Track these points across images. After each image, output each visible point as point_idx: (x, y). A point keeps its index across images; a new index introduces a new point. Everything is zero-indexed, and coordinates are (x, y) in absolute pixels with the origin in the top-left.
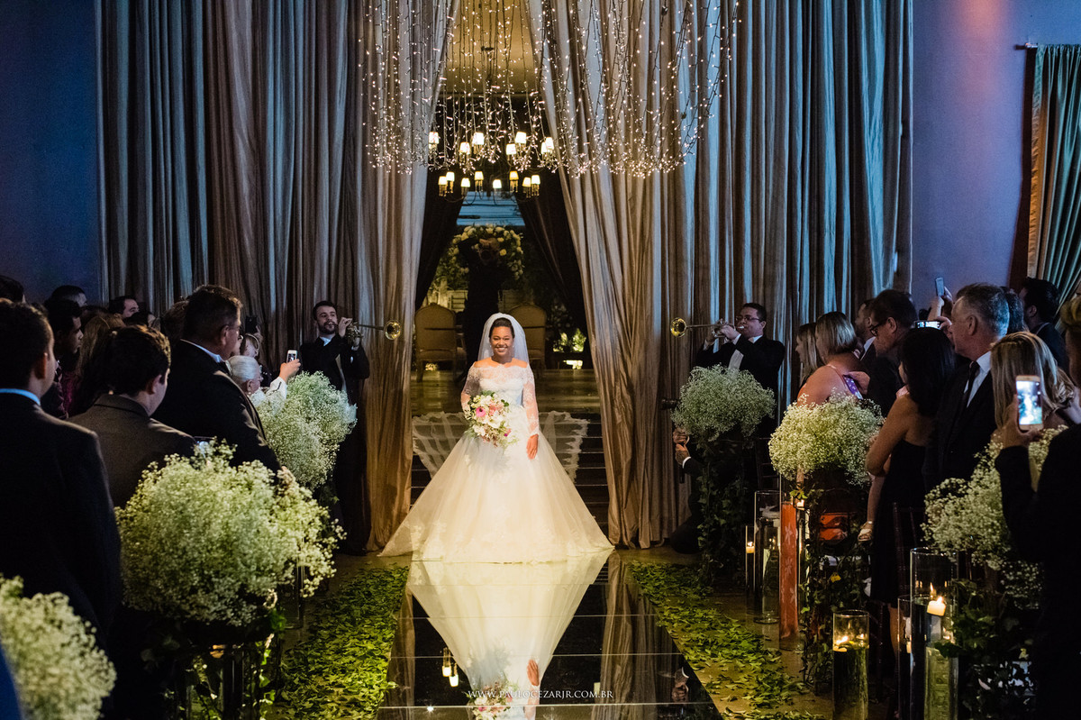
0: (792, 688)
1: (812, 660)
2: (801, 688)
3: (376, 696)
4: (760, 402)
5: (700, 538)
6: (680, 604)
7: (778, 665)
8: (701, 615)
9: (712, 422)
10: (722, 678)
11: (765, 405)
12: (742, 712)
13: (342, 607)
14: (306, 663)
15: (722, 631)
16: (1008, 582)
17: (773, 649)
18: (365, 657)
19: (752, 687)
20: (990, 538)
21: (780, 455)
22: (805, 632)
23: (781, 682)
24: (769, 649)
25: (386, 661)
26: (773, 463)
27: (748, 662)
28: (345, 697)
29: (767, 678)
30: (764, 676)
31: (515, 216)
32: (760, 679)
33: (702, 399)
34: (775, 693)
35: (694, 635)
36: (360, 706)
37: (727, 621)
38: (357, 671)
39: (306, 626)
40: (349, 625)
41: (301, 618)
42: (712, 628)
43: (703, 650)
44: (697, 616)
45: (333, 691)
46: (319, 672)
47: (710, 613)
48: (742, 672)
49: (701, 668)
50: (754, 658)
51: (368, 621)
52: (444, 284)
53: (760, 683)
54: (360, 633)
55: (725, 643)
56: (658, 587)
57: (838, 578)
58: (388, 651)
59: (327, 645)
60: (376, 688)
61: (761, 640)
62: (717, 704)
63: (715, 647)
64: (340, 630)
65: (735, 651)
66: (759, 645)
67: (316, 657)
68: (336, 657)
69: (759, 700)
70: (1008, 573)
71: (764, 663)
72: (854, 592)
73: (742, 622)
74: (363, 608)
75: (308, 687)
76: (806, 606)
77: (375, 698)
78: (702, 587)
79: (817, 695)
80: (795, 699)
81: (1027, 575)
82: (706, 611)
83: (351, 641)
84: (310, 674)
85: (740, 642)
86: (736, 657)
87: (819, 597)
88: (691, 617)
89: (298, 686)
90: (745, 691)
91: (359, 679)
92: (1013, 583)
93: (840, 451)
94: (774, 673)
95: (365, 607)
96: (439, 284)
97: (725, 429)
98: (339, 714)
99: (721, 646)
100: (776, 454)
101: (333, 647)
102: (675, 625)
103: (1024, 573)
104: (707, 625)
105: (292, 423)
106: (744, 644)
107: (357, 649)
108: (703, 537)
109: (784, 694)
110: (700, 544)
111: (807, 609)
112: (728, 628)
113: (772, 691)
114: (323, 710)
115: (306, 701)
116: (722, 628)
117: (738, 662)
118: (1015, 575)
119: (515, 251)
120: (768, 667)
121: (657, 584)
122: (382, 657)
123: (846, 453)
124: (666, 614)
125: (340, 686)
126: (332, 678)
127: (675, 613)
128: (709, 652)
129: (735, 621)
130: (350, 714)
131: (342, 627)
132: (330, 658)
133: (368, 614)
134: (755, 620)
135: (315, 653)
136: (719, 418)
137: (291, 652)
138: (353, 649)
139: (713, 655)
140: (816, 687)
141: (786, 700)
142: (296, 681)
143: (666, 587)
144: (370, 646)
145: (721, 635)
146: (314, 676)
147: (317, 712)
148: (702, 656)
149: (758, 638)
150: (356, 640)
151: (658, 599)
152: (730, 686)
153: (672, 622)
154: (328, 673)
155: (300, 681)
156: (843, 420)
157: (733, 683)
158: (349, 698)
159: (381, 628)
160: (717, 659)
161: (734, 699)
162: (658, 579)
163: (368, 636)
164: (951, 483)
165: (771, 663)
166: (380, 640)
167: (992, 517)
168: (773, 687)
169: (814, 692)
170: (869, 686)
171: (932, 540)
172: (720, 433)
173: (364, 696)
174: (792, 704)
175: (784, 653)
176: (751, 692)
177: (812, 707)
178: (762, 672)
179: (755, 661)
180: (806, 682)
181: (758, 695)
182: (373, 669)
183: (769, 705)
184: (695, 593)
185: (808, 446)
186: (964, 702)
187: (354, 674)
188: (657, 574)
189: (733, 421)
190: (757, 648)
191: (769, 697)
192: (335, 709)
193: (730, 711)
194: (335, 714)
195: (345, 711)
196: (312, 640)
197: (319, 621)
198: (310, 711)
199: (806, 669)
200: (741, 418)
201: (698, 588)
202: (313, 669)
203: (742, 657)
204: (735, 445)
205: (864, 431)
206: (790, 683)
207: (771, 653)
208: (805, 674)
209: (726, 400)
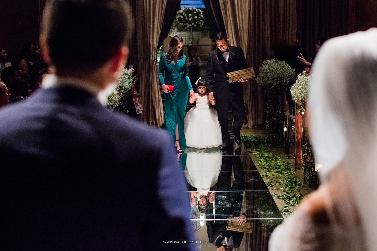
0: (300, 184)
1: (307, 174)
2: (303, 184)
4: (290, 73)
6: (259, 151)
7: (295, 175)
9: (271, 81)
10: (273, 180)
11: (292, 75)
12: (280, 194)
15: (274, 162)
17: (293, 169)
19: (284, 184)
21: (295, 95)
22: (304, 163)
23: (296, 182)
24: (292, 169)
27: (283, 174)
29: (290, 181)
30: (289, 180)
31: (202, 4)
32: (288, 181)
33: (267, 72)
34: (293, 187)
35: (263, 163)
37: (276, 157)
42: (271, 160)
44: (265, 155)
47: (270, 154)
48: (281, 178)
49: (265, 177)
50: (286, 172)
52: (176, 29)
53: (287, 182)
55: (275, 167)
61: (289, 165)
62: (270, 191)
63: (271, 168)
65: (278, 170)
66: (288, 167)
69: (287, 189)
71: (289, 175)
73: (282, 158)
76: (305, 153)
78: (267, 144)
79: (309, 187)
80: (301, 189)
82: (268, 154)
85: (281, 166)
86: (279, 172)
87: (310, 149)
90: (281, 186)
94: (293, 179)
96: (174, 29)
97: (276, 84)
104: (268, 159)
106: (282, 167)
108: (268, 125)
109: (296, 187)
110: (266, 128)
111: (306, 154)
112: (276, 161)
113: (292, 186)
116: (274, 160)
117: (279, 174)
119: (200, 17)
120: (291, 176)
121: (250, 143)
129: (279, 158)
134: (287, 157)
136: (274, 80)
139: (270, 171)
140: (309, 184)
141: (297, 190)
143: (253, 144)
145: (273, 163)
149: (287, 165)
152: (276, 184)
157: (277, 182)
161: (277, 189)
165: (292, 174)
168: (292, 184)
169: (308, 186)
172: (274, 85)
174: (300, 191)
175: (298, 170)
176: (284, 186)
177: (307, 192)
178: (289, 178)
179: (286, 174)
180: (305, 182)
183: (291, 191)
184: (264, 147)
189: (279, 81)
190: (287, 168)
191: (291, 188)
193: (275, 194)
199: (305, 177)
200: (282, 79)
201: (266, 144)
203: (281, 172)
204: (280, 90)
206: (299, 182)
207: (292, 170)
208: (304, 179)
209: (276, 73)
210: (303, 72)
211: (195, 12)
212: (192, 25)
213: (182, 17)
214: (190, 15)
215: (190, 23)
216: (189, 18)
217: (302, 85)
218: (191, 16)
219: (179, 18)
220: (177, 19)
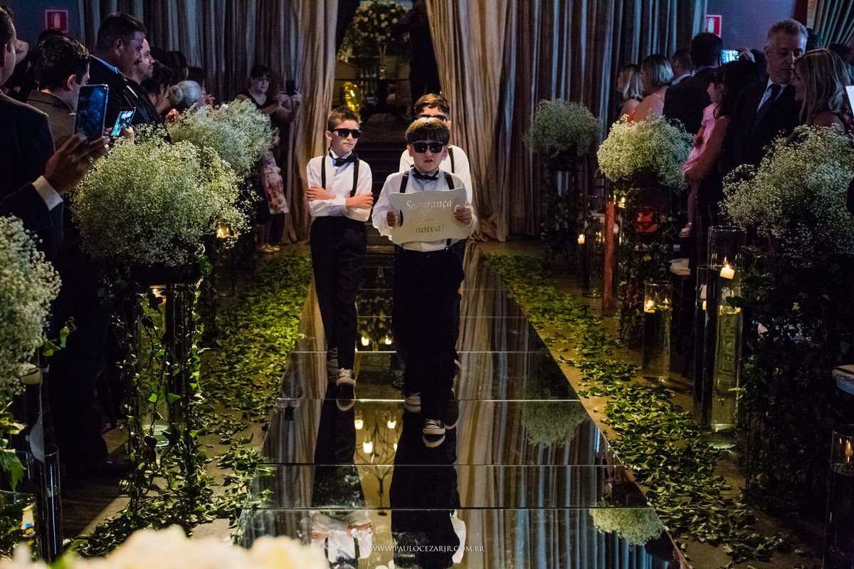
0: (612, 343)
1: (627, 322)
2: (618, 343)
3: (289, 343)
4: (592, 128)
5: (543, 234)
6: (526, 283)
7: (601, 327)
8: (542, 290)
9: (553, 142)
10: (558, 335)
12: (572, 359)
13: (266, 281)
14: (236, 320)
15: (558, 302)
16: (787, 245)
17: (597, 316)
18: (281, 316)
19: (580, 342)
20: (773, 212)
21: (606, 161)
22: (622, 300)
23: (603, 339)
24: (594, 315)
25: (298, 319)
26: (601, 168)
27: (577, 324)
28: (266, 344)
29: (592, 336)
30: (590, 334)
32: (587, 337)
33: (546, 124)
34: (597, 347)
35: (536, 305)
36: (276, 351)
37: (563, 295)
38: (275, 326)
39: (237, 294)
40: (270, 293)
41: (233, 288)
42: (551, 299)
43: (543, 315)
44: (539, 291)
45: (256, 340)
46: (246, 327)
47: (549, 289)
48: (572, 331)
49: (541, 328)
50: (583, 321)
51: (285, 291)
53: (586, 339)
54: (279, 299)
55: (561, 311)
56: (509, 271)
57: (649, 258)
58: (299, 313)
59: (253, 308)
60: (289, 338)
61: (588, 309)
62: (553, 353)
63: (552, 313)
64: (263, 297)
65: (568, 316)
66: (586, 312)
67: (244, 316)
68: (259, 316)
69: (585, 351)
70: (787, 238)
71: (590, 326)
72: (661, 269)
73: (574, 296)
74: (281, 282)
75: (237, 337)
76: (624, 281)
77: (288, 345)
78: (543, 271)
79: (630, 349)
80: (613, 352)
81: (803, 239)
82: (546, 288)
83: (271, 305)
84: (238, 328)
85: (572, 310)
86: (568, 320)
87: (634, 273)
88: (534, 292)
89: (230, 335)
90: (575, 344)
91: (277, 332)
92: (791, 246)
93: (654, 159)
94: (598, 332)
95: (283, 282)
97: (564, 148)
98: (260, 357)
99: (557, 313)
100: (603, 161)
101: (257, 309)
102: (522, 297)
103: (800, 238)
104: (546, 298)
105: (221, 129)
107: (276, 311)
108: (544, 232)
109: (605, 348)
110: (542, 238)
111: (625, 283)
112: (563, 300)
113: (595, 345)
114: (248, 353)
115: (234, 346)
116: (558, 300)
117: (569, 324)
118: (793, 240)
120: (593, 328)
121: (509, 268)
122: (295, 316)
123: (659, 160)
124: (515, 289)
125: (262, 336)
126: (256, 331)
127: (522, 289)
128: (548, 317)
129: (568, 295)
130: (268, 357)
131: (265, 295)
132: (254, 317)
133: (285, 286)
134: (584, 295)
135: (243, 313)
136: (559, 140)
137: (225, 312)
138: (272, 311)
139: (551, 319)
140: (630, 343)
141: (606, 352)
142: (228, 332)
143: (515, 271)
144: (286, 309)
145: (557, 305)
146: (241, 329)
147: (243, 355)
148: (542, 319)
149: (585, 308)
150: (275, 304)
151: (509, 279)
152: (564, 341)
153: (519, 295)
154: (253, 327)
155: (231, 332)
156: (656, 134)
157: (565, 339)
158: (268, 345)
159: (295, 296)
160: (553, 322)
161: (566, 350)
162: (509, 265)
163: (284, 302)
164: (743, 168)
165: (595, 325)
166: (293, 304)
167: (776, 195)
168: (596, 342)
169: (628, 346)
170: (671, 343)
171: (727, 215)
172: (560, 151)
173: (280, 344)
174: (611, 354)
175: (606, 319)
176: (579, 346)
177: (627, 357)
178: (588, 331)
179: (583, 323)
180: (622, 339)
181: (584, 348)
182: (288, 325)
183: (593, 354)
184: (538, 275)
185: (629, 154)
186: (747, 343)
187: (272, 328)
188: (510, 261)
189: (570, 142)
190: (585, 314)
191: (593, 349)
192: (257, 353)
193: (563, 359)
194: (257, 356)
195: (265, 354)
196: (241, 304)
197: (247, 290)
198: (237, 354)
199: (622, 329)
200: (576, 140)
201: (540, 271)
202: (241, 324)
203: (573, 320)
204: (571, 161)
205: (673, 143)
206: (610, 339)
207: (595, 318)
208: (621, 333)
209: (565, 126)
210: (624, 116)
211: (393, 11)
212: (387, 37)
213: (366, 19)
214: (383, 16)
215: (382, 32)
216: (380, 21)
217: (622, 142)
218: (386, 19)
219: (361, 22)
220: (357, 25)
